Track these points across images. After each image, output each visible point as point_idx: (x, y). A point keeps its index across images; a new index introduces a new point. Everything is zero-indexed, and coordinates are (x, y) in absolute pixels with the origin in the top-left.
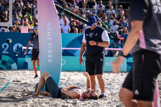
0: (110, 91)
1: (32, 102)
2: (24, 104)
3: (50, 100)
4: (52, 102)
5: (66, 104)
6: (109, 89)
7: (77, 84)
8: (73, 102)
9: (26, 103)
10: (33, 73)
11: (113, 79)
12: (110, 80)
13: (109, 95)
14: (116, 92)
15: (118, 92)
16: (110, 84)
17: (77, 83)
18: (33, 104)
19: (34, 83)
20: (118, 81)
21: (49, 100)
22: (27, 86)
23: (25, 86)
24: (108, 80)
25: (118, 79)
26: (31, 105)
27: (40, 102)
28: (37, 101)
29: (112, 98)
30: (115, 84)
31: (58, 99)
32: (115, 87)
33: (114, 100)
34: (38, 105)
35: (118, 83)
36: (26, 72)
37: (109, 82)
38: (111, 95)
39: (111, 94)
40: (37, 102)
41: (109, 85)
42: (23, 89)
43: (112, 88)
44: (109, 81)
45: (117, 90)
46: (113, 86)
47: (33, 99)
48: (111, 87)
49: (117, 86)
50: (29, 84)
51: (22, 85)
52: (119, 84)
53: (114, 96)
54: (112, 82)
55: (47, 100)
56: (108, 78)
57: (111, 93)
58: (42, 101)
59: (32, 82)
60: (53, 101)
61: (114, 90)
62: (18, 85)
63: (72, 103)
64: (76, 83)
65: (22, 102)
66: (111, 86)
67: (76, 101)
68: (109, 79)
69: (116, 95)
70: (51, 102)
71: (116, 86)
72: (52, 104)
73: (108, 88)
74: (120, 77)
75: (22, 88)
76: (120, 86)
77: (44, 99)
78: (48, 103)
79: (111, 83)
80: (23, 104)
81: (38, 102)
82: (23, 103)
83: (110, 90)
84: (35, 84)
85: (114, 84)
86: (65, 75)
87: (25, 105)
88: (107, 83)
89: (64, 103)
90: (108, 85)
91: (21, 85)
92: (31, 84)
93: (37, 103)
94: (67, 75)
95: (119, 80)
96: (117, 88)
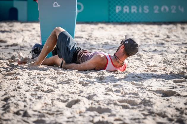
0: (161, 55)
1: (28, 76)
2: (14, 81)
3: (58, 73)
4: (62, 77)
5: (85, 79)
6: (161, 53)
7: (104, 45)
8: (98, 76)
9: (17, 79)
10: (27, 26)
11: (167, 36)
12: (162, 37)
13: (160, 63)
14: (173, 58)
15: (176, 57)
16: (163, 44)
17: (104, 43)
18: (28, 81)
19: (30, 44)
20: (176, 39)
21: (56, 73)
22: (18, 49)
23: (14, 50)
24: (158, 36)
25: (175, 36)
26: (26, 81)
27: (41, 76)
28: (36, 75)
29: (166, 67)
30: (171, 44)
31: (71, 71)
32: (171, 49)
33: (170, 72)
34: (38, 81)
35: (176, 41)
36: (15, 26)
37: (160, 41)
38: (164, 63)
39: (163, 61)
40: (36, 77)
41: (161, 45)
42: (12, 55)
43: (166, 51)
44: (160, 39)
45: (174, 55)
46: (167, 48)
47: (29, 71)
48: (164, 49)
49: (174, 47)
50: (20, 46)
51: (9, 47)
52: (177, 44)
53: (169, 64)
54: (165, 40)
55: (53, 74)
56: (157, 34)
57: (164, 59)
58: (44, 75)
59: (26, 42)
60: (63, 75)
61: (170, 54)
62: (2, 48)
63: (97, 78)
64: (102, 43)
65: (10, 77)
66: (164, 47)
67: (103, 73)
68: (161, 35)
69: (172, 63)
70: (59, 76)
71: (171, 47)
72: (61, 79)
73: (158, 51)
74: (179, 32)
75: (9, 53)
76: (179, 47)
77: (48, 72)
78: (55, 78)
79: (164, 42)
80: (12, 81)
81: (38, 77)
82: (11, 79)
83: (163, 54)
84: (31, 46)
85: (169, 43)
86: (83, 30)
87: (16, 81)
88: (157, 43)
89: (82, 77)
90: (158, 46)
91: (7, 48)
92: (25, 46)
93: (36, 79)
94: (86, 30)
95: (177, 37)
96: (174, 51)
